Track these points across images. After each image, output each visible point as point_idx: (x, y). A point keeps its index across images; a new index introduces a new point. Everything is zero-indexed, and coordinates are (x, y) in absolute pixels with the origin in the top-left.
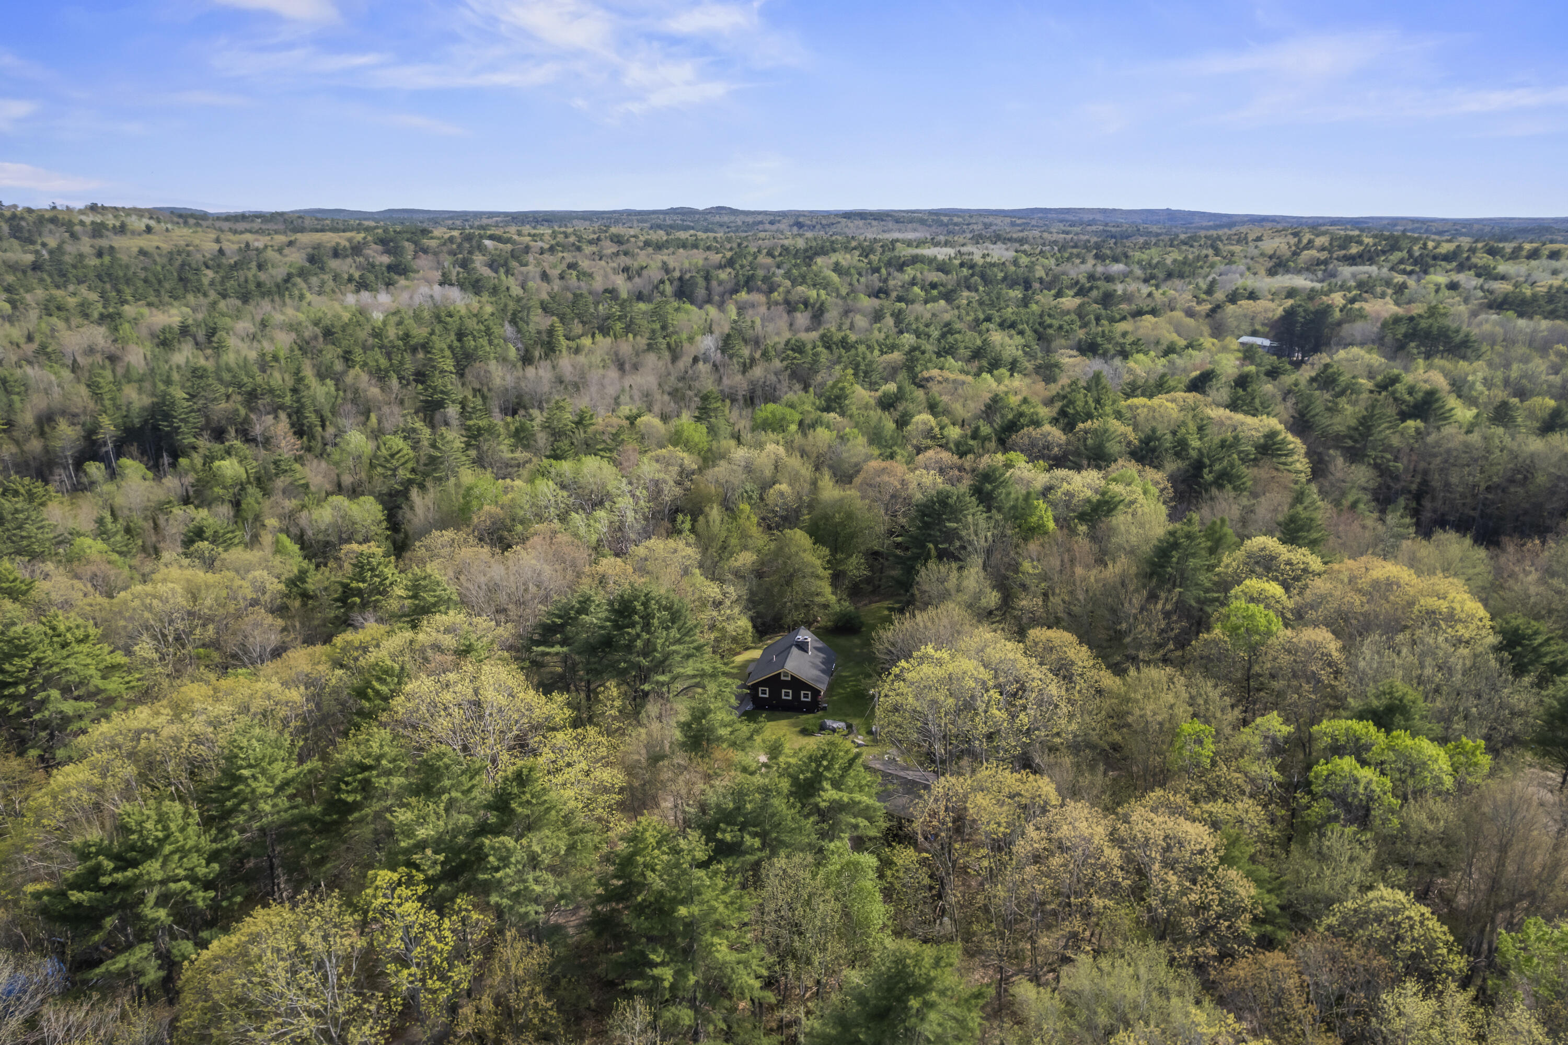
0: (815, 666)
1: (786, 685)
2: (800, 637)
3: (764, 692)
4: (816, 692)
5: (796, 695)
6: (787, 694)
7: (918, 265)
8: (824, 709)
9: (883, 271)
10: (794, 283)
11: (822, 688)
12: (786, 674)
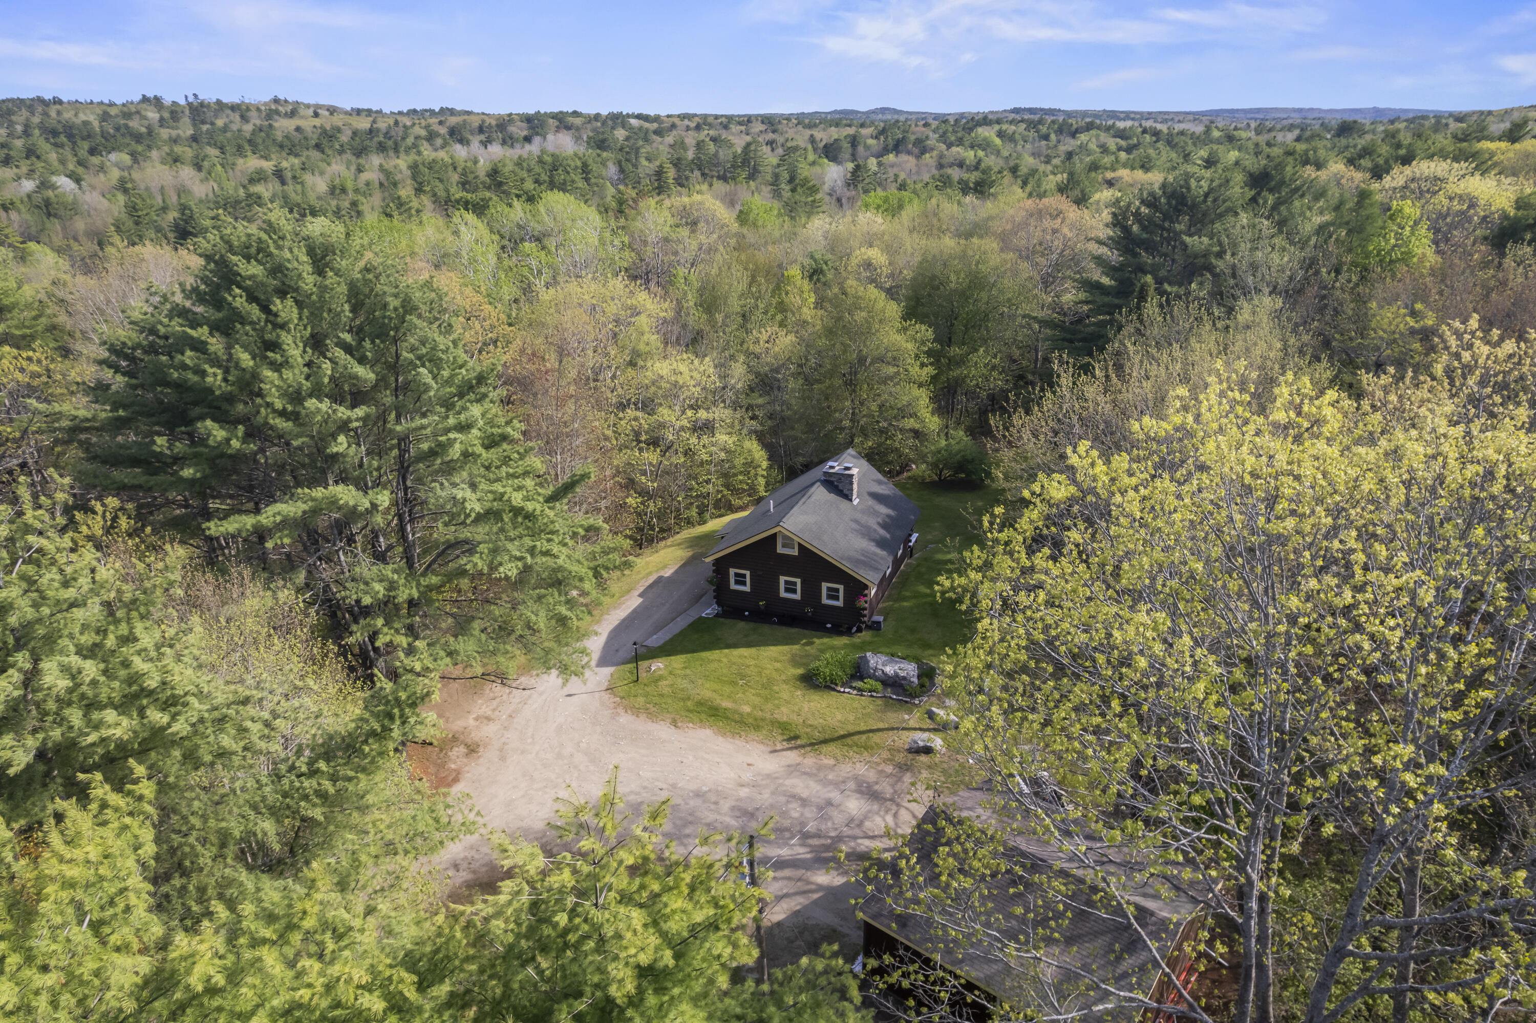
0: (866, 532)
1: (788, 565)
2: (835, 466)
3: (740, 580)
4: (856, 588)
5: (811, 592)
6: (790, 589)
7: (1094, 132)
8: (875, 627)
9: (1053, 137)
10: (949, 146)
11: (871, 578)
12: (788, 542)
